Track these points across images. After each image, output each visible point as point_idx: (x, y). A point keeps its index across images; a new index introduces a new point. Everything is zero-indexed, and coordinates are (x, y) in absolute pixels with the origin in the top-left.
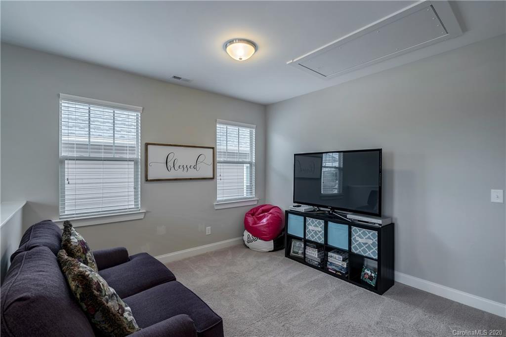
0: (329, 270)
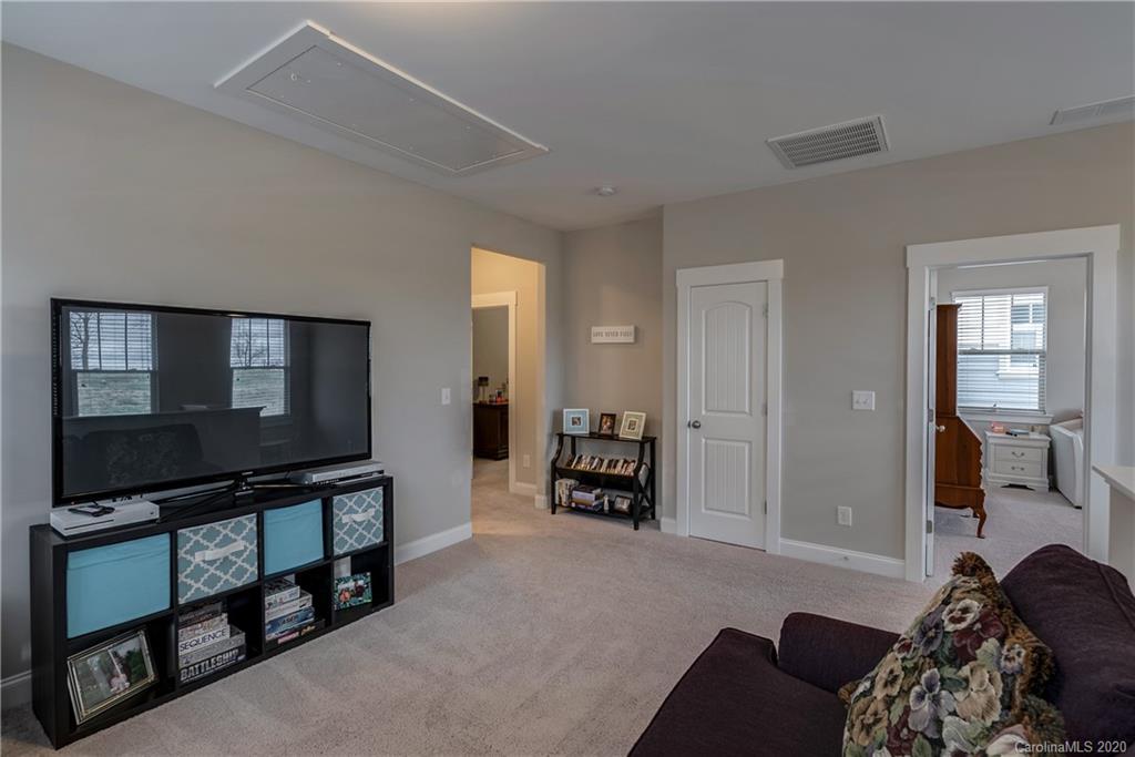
0: (280, 641)
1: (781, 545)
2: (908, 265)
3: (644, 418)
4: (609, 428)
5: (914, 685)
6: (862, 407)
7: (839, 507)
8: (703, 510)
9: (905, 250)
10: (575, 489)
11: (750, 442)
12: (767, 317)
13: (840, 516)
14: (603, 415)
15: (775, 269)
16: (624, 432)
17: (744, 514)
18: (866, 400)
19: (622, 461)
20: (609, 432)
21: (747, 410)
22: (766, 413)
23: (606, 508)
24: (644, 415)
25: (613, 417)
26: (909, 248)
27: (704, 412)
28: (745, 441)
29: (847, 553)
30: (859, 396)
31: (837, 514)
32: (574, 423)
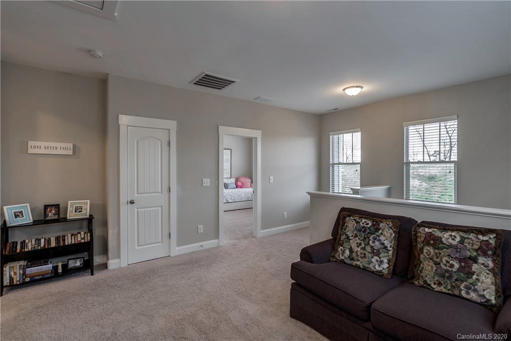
1: (177, 250)
2: (219, 132)
3: (89, 204)
4: (55, 214)
5: (369, 242)
6: (206, 185)
7: (199, 226)
8: (137, 248)
9: (218, 127)
10: (28, 267)
11: (162, 207)
12: (169, 146)
13: (199, 230)
14: (46, 207)
15: (172, 125)
16: (71, 215)
17: (159, 242)
18: (207, 182)
19: (70, 235)
20: (56, 217)
21: (160, 191)
22: (170, 192)
23: (60, 270)
24: (89, 201)
25: (57, 206)
26: (220, 127)
27: (136, 195)
28: (160, 206)
29: (202, 243)
30: (205, 180)
31: (198, 229)
32: (16, 216)
